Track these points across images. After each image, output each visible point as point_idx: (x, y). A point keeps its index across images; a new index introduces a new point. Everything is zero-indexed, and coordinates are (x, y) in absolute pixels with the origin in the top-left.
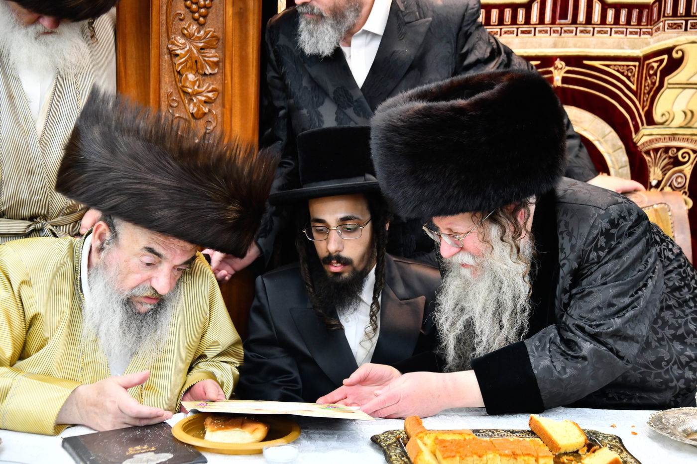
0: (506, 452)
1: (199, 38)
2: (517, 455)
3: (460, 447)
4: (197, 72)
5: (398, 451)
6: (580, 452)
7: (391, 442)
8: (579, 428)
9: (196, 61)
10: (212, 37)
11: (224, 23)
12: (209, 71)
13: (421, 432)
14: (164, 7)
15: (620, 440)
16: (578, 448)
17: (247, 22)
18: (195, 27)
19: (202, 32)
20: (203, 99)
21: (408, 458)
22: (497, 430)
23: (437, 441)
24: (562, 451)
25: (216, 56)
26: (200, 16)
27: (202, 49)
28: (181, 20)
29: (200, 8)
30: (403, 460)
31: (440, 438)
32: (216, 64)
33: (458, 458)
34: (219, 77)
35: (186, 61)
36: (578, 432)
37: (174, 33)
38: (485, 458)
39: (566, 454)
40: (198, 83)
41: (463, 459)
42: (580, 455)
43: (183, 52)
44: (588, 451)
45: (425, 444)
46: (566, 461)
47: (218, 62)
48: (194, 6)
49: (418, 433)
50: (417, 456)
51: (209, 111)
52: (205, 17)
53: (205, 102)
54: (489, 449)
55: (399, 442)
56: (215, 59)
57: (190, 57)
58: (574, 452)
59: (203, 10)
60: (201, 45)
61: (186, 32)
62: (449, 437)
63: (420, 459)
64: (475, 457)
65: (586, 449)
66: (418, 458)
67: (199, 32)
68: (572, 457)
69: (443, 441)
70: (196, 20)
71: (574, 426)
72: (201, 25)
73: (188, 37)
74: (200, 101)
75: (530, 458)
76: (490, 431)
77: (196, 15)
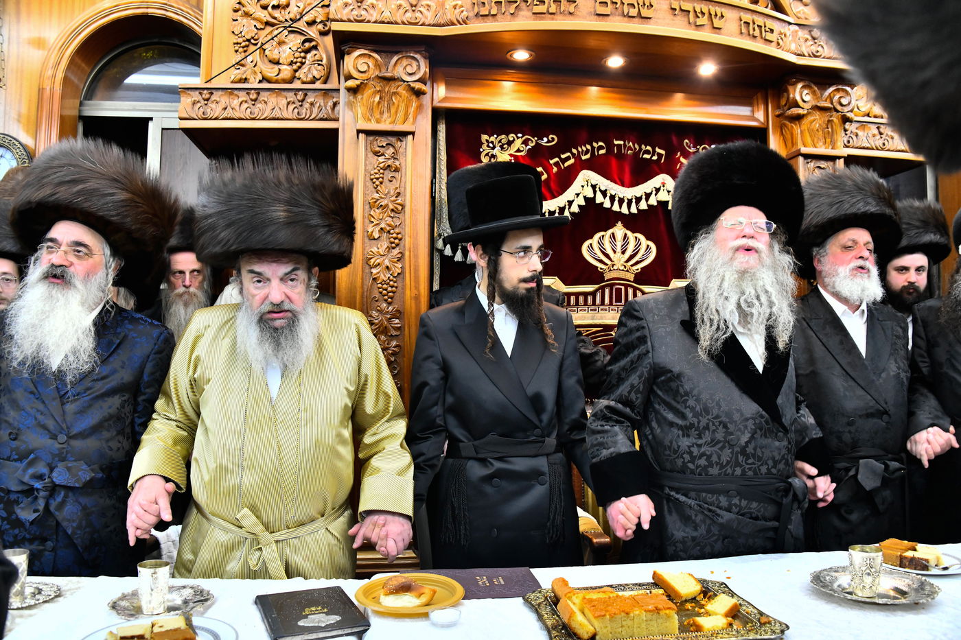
0: (650, 607)
1: (388, 312)
2: (660, 610)
3: (608, 606)
4: (386, 335)
5: (548, 610)
6: (697, 599)
7: (541, 601)
8: (694, 577)
9: (386, 327)
10: (396, 311)
11: (404, 302)
12: (394, 333)
13: (569, 592)
14: (365, 294)
15: (726, 585)
16: (696, 595)
17: (420, 302)
18: (385, 305)
19: (390, 308)
20: (390, 352)
21: (558, 616)
22: (626, 585)
23: (585, 601)
24: (683, 599)
25: (399, 323)
26: (389, 298)
27: (390, 319)
28: (377, 301)
29: (388, 293)
30: (555, 619)
31: (587, 597)
32: (399, 329)
33: (608, 617)
34: (401, 337)
35: (379, 327)
36: (695, 582)
37: (372, 310)
38: (632, 615)
39: (686, 601)
40: (387, 342)
41: (613, 617)
42: (698, 601)
43: (377, 321)
44: (704, 597)
45: (574, 604)
46: (690, 608)
47: (400, 327)
48: (384, 292)
49: (567, 593)
50: (570, 617)
51: (395, 359)
52: (392, 298)
53: (392, 354)
54: (634, 606)
55: (548, 600)
56: (399, 325)
57: (382, 325)
58: (692, 599)
59: (390, 294)
60: (389, 317)
61: (379, 308)
62: (594, 596)
63: (573, 620)
64: (623, 614)
65: (702, 595)
66: (572, 618)
67: (388, 308)
68: (693, 604)
69: (591, 601)
70: (386, 300)
71: (690, 577)
72: (390, 304)
73: (380, 311)
74: (388, 353)
75: (671, 611)
76: (621, 585)
77: (386, 297)
